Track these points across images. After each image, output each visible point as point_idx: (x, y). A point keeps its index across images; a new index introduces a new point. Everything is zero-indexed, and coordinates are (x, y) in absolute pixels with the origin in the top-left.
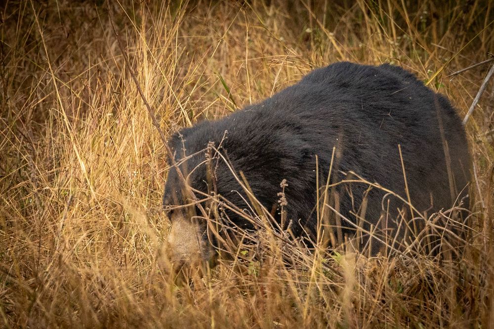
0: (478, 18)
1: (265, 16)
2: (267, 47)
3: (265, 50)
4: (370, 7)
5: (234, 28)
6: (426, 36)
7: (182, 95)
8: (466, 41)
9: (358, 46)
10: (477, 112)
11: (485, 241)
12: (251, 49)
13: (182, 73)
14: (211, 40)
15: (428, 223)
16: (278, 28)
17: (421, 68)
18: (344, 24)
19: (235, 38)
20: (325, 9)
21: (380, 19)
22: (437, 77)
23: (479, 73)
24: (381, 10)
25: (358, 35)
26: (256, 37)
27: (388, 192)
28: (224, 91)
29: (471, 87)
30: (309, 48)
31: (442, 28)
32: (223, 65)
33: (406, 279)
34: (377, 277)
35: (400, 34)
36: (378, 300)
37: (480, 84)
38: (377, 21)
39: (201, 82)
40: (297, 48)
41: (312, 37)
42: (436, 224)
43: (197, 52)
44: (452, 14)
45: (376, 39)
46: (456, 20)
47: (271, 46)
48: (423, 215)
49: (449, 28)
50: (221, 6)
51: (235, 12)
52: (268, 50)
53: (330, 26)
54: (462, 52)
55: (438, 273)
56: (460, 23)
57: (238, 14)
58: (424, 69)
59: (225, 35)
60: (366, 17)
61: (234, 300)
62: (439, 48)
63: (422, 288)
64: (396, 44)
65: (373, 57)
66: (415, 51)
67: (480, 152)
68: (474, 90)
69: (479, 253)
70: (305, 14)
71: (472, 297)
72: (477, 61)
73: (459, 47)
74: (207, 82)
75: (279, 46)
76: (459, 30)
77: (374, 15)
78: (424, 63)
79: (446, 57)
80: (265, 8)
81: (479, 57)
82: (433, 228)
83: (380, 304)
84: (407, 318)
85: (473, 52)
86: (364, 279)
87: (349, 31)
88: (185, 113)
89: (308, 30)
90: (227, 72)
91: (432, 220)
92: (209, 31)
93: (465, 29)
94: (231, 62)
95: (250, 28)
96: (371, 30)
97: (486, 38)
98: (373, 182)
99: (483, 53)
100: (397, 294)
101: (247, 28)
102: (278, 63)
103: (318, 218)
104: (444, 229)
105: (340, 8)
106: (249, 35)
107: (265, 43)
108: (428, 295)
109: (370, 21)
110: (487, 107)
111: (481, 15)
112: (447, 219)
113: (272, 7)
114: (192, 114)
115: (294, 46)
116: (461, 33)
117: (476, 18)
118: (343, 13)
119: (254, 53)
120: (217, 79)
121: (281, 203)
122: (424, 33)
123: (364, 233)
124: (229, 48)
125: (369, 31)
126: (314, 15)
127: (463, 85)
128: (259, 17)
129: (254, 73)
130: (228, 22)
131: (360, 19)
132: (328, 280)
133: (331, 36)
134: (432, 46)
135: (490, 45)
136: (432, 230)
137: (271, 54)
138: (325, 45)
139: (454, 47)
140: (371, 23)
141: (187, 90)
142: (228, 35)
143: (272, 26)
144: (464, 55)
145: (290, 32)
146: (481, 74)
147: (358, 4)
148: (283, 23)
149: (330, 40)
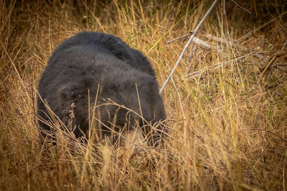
0: (182, 9)
1: (60, 9)
2: (61, 26)
3: (60, 28)
4: (120, 4)
5: (42, 16)
6: (152, 20)
7: (12, 54)
8: (176, 23)
9: (113, 26)
10: (182, 64)
11: (185, 138)
12: (52, 28)
13: (12, 41)
14: (30, 22)
15: (153, 128)
16: (68, 15)
17: (149, 39)
18: (105, 13)
19: (43, 21)
20: (95, 4)
21: (126, 11)
22: (158, 44)
23: (183, 41)
24: (127, 5)
25: (113, 19)
26: (55, 20)
27: (130, 111)
28: (36, 51)
29: (178, 49)
30: (85, 27)
31: (162, 16)
32: (36, 37)
33: (140, 160)
34: (123, 159)
35: (137, 19)
36: (124, 172)
37: (183, 48)
38: (124, 12)
39: (24, 46)
40: (78, 27)
41: (87, 21)
42: (158, 128)
43: (21, 29)
44: (167, 7)
45: (124, 22)
46: (170, 11)
47: (64, 25)
48: (150, 124)
49: (166, 15)
50: (35, 3)
51: (43, 6)
52: (62, 28)
53: (98, 14)
54: (173, 29)
55: (158, 156)
56: (172, 12)
57: (45, 8)
58: (151, 39)
59: (37, 20)
60: (118, 9)
61: (41, 172)
62: (160, 27)
63: (149, 165)
64: (136, 25)
65: (122, 33)
66: (146, 29)
67: (183, 87)
68: (180, 51)
69: (182, 145)
70: (84, 7)
71: (177, 170)
72: (182, 34)
73: (171, 26)
74: (27, 47)
75: (68, 26)
76: (171, 16)
77: (122, 8)
78: (151, 36)
79: (164, 32)
80: (61, 4)
81: (183, 32)
82: (155, 131)
83: (125, 174)
84: (140, 182)
85: (179, 30)
86: (116, 159)
87: (109, 17)
88: (14, 65)
89: (85, 17)
90: (38, 41)
91: (155, 126)
92: (28, 17)
93: (175, 16)
94: (41, 34)
95: (51, 16)
96: (121, 16)
97: (187, 21)
98: (121, 105)
99: (185, 30)
100: (134, 168)
101: (50, 16)
102: (67, 36)
103: (89, 126)
104: (162, 131)
105: (103, 4)
106: (51, 20)
107: (60, 24)
108: (153, 169)
109: (120, 11)
110: (187, 61)
111: (184, 8)
112: (164, 126)
113: (64, 4)
114: (18, 65)
115: (77, 26)
116: (173, 19)
117: (181, 9)
118: (105, 7)
119: (54, 30)
120: (33, 45)
121: (71, 116)
122: (151, 19)
123: (116, 134)
124: (40, 27)
125: (120, 17)
126: (88, 8)
127: (174, 48)
128: (56, 9)
129: (54, 41)
130: (39, 12)
131: (115, 10)
132: (95, 161)
133: (98, 20)
134: (156, 26)
135: (189, 25)
136: (155, 132)
137: (64, 30)
138: (95, 25)
139: (169, 27)
140: (121, 12)
141: (15, 51)
142: (39, 19)
143: (64, 15)
144: (174, 31)
145: (75, 18)
146: (184, 42)
147: (114, 2)
148: (71, 12)
149: (97, 22)
